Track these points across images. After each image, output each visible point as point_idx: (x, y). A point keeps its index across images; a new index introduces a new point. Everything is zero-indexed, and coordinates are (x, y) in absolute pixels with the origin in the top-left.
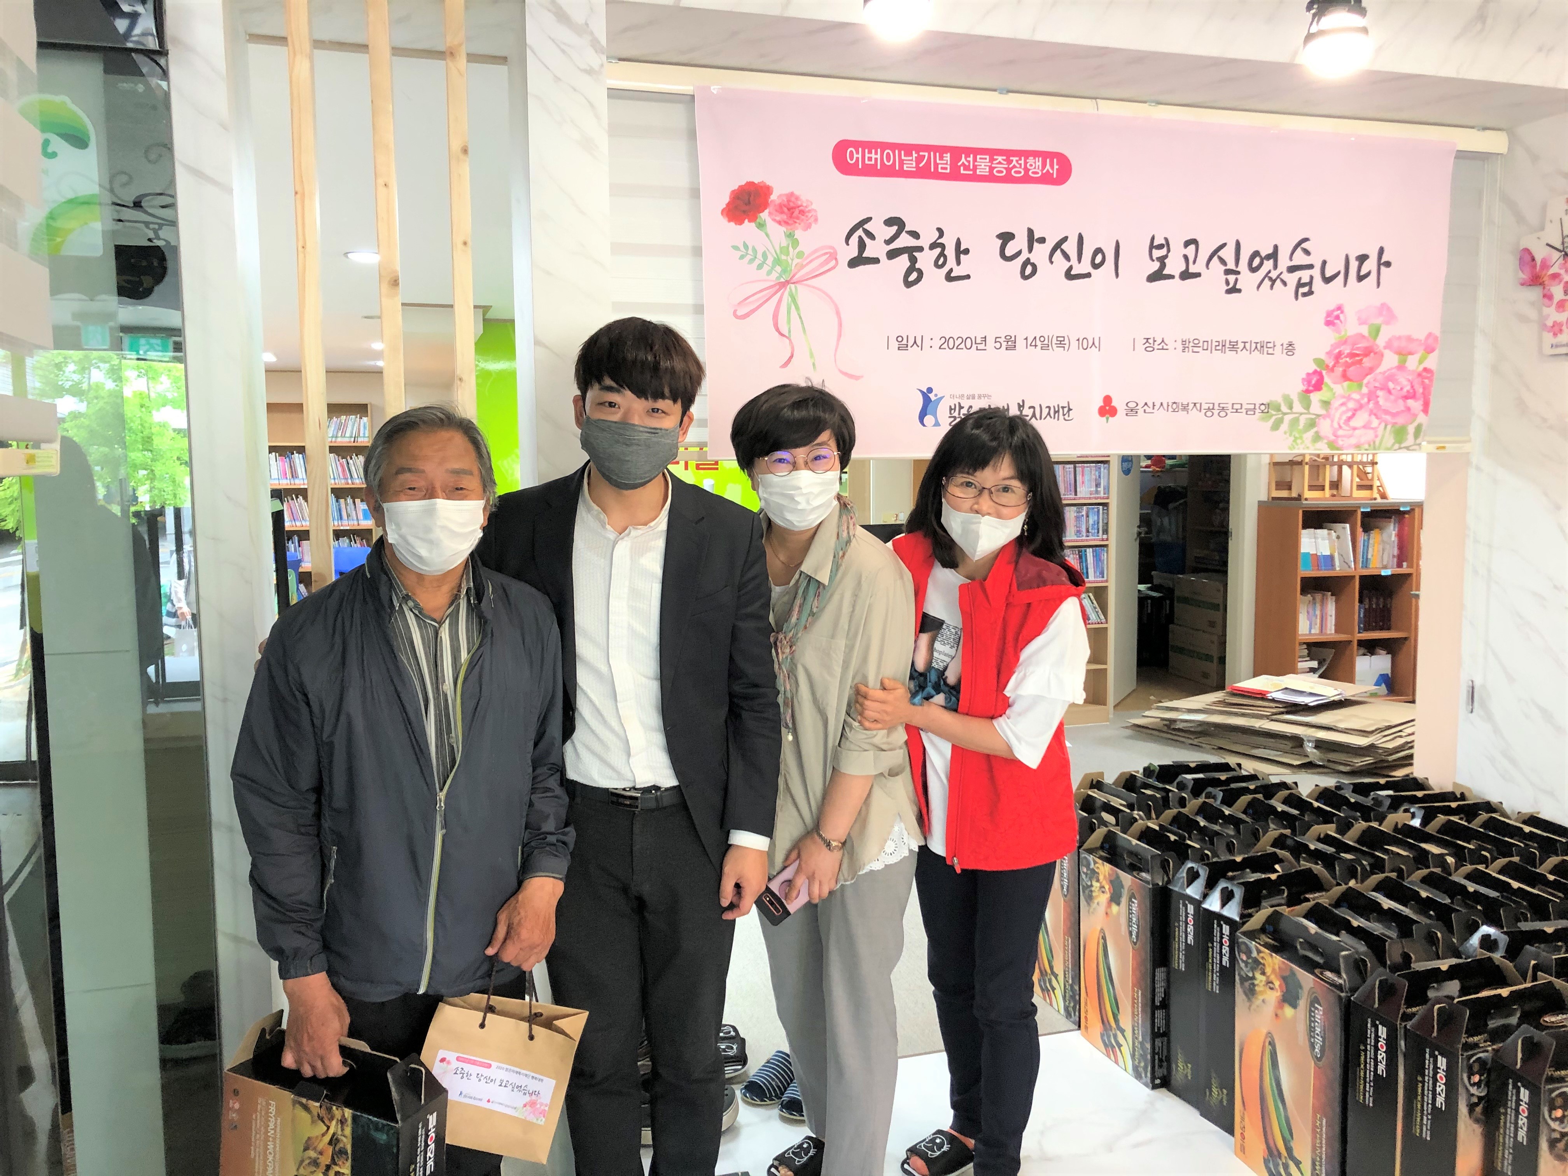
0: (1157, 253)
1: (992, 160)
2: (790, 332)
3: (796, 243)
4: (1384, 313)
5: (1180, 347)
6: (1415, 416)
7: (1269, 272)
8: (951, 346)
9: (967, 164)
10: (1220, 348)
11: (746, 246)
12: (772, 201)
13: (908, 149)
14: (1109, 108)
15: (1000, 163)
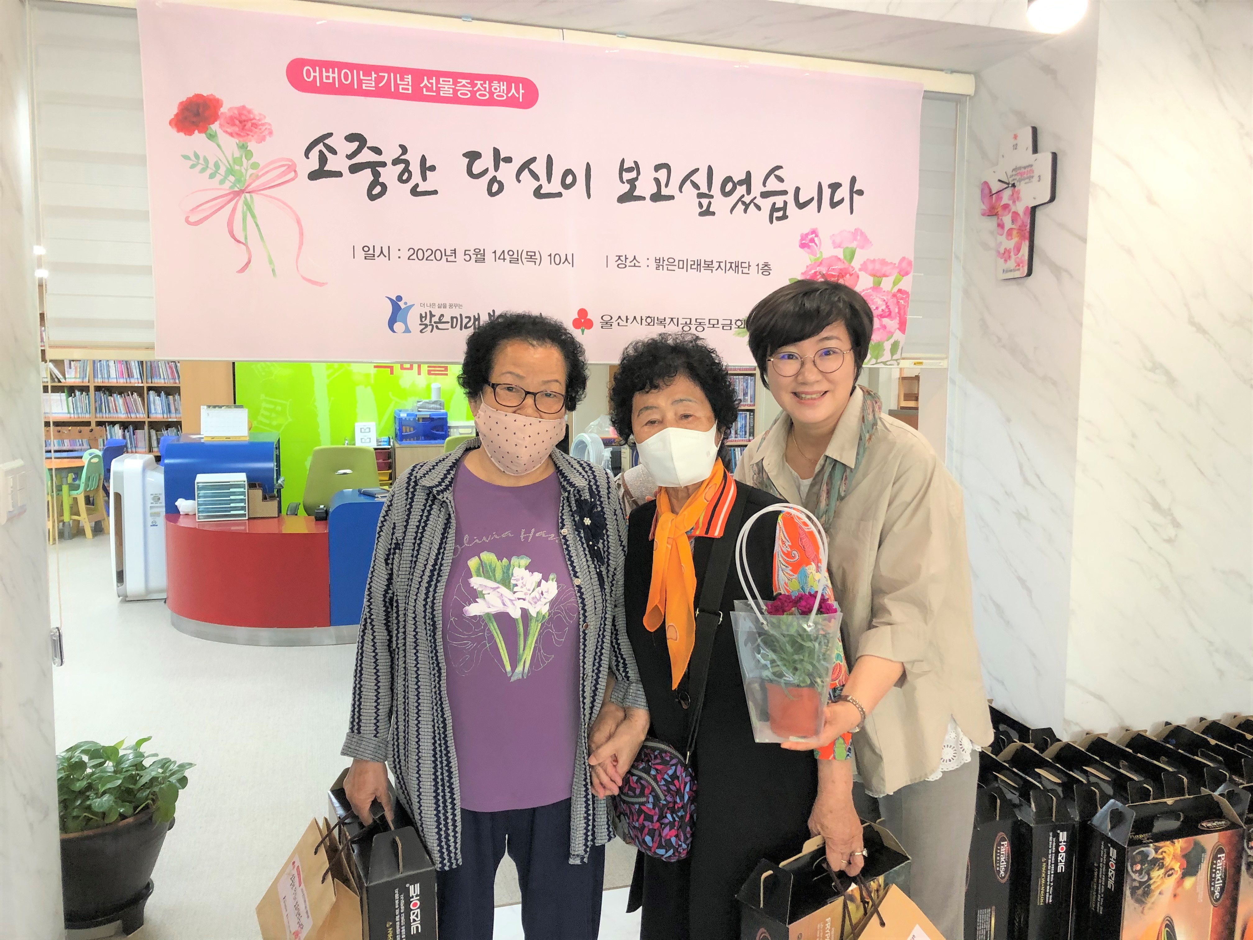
0: (627, 176)
1: (455, 83)
2: (246, 238)
3: (249, 154)
4: (859, 238)
5: (654, 265)
6: (891, 334)
7: (743, 196)
8: (420, 257)
9: (430, 86)
10: (695, 266)
11: (197, 156)
12: (222, 113)
13: (367, 69)
14: (573, 38)
15: (464, 86)
